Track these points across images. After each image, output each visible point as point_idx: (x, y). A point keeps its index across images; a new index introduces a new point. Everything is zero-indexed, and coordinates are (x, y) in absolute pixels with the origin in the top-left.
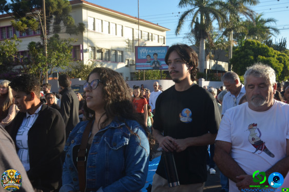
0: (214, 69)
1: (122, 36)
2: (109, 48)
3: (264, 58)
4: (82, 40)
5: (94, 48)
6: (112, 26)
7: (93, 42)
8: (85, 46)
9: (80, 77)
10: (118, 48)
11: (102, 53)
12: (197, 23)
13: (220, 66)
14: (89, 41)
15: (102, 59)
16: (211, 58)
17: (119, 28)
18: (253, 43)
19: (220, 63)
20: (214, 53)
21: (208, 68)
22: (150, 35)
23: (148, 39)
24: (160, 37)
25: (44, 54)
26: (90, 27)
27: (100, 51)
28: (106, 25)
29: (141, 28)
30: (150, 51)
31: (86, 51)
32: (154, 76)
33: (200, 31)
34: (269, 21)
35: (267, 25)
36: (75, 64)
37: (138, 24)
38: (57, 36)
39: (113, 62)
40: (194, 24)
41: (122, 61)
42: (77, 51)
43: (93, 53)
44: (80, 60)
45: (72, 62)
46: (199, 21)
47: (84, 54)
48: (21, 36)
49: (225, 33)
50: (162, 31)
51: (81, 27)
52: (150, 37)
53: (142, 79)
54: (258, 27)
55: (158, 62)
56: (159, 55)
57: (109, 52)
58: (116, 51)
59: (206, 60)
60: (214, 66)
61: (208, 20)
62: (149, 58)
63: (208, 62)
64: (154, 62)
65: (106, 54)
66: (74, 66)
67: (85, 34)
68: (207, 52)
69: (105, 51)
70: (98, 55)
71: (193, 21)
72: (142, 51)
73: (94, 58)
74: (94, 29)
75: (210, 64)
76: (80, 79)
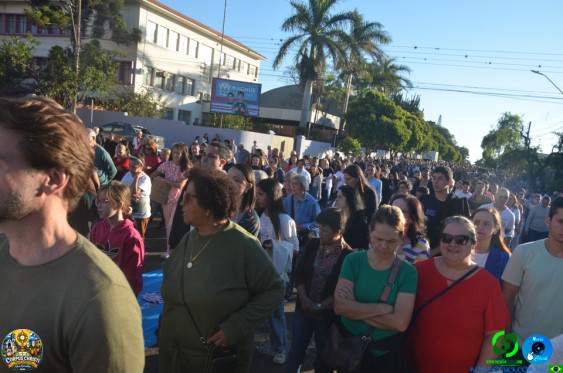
0: (321, 124)
1: (196, 57)
2: (175, 72)
3: (389, 120)
4: (134, 54)
5: (153, 69)
6: (183, 41)
7: (152, 59)
8: (139, 65)
9: (126, 110)
10: (188, 74)
11: (164, 78)
12: (305, 56)
13: (329, 120)
14: (144, 58)
15: (162, 86)
16: (318, 108)
17: (193, 45)
18: (378, 97)
19: (329, 116)
20: (323, 101)
21: (312, 121)
22: (237, 61)
23: (234, 67)
24: (251, 67)
25: (74, 69)
26: (149, 37)
27: (161, 74)
28: (173, 38)
29: (226, 50)
30: (234, 88)
31: (140, 72)
32: (236, 123)
33: (308, 68)
34: (402, 68)
35: (399, 73)
36: (121, 89)
37: (222, 43)
38: (96, 44)
39: (179, 94)
40: (301, 58)
41: (192, 95)
42: (126, 70)
43: (149, 76)
44: (129, 84)
45: (116, 87)
46: (309, 54)
47: (137, 76)
48: (39, 34)
49: (341, 76)
50: (256, 58)
51: (136, 35)
52: (237, 65)
53: (218, 126)
54: (386, 75)
55: (243, 105)
56: (246, 95)
57: (174, 77)
58: (185, 78)
59: (310, 110)
60: (321, 119)
61: (321, 54)
62: (231, 98)
63: (313, 114)
64: (238, 104)
65: (169, 80)
66: (119, 92)
67: (141, 47)
68: (314, 98)
69: (168, 77)
70: (158, 81)
71: (300, 52)
72: (222, 86)
73: (151, 85)
74: (155, 41)
75: (315, 116)
76: (126, 114)
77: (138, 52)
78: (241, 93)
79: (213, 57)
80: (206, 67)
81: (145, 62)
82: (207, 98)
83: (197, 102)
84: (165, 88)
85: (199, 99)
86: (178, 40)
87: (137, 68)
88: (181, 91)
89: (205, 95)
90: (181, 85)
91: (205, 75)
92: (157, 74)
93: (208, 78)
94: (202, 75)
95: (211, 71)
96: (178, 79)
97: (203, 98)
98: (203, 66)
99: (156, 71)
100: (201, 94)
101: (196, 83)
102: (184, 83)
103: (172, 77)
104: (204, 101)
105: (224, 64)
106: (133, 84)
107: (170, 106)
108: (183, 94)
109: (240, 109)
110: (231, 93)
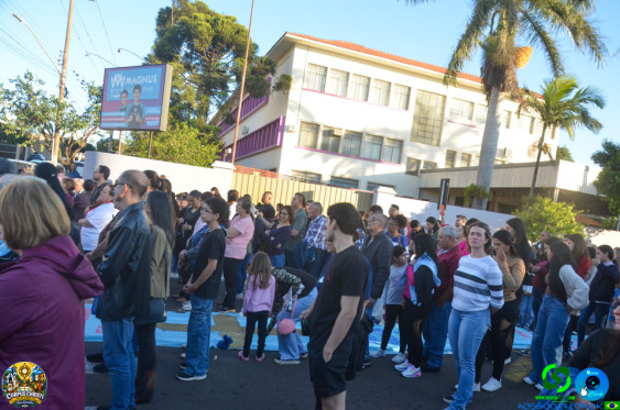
77: (290, 103)
78: (138, 87)
79: (443, 109)
80: (430, 122)
81: (302, 117)
82: (431, 168)
83: (409, 173)
84: (340, 151)
85: (414, 169)
86: (368, 86)
87: (287, 124)
88: (375, 156)
89: (427, 163)
90: (376, 148)
91: (428, 135)
92: (324, 132)
93: (435, 137)
94: (421, 133)
95: (441, 128)
96: (366, 139)
97: (422, 167)
98: (422, 121)
99: (322, 128)
100: (419, 162)
101: (406, 143)
102: (381, 145)
103: (357, 136)
104: (422, 171)
105: (471, 118)
106: (280, 146)
107: (347, 176)
108: (379, 161)
109: (134, 118)
110: (125, 91)
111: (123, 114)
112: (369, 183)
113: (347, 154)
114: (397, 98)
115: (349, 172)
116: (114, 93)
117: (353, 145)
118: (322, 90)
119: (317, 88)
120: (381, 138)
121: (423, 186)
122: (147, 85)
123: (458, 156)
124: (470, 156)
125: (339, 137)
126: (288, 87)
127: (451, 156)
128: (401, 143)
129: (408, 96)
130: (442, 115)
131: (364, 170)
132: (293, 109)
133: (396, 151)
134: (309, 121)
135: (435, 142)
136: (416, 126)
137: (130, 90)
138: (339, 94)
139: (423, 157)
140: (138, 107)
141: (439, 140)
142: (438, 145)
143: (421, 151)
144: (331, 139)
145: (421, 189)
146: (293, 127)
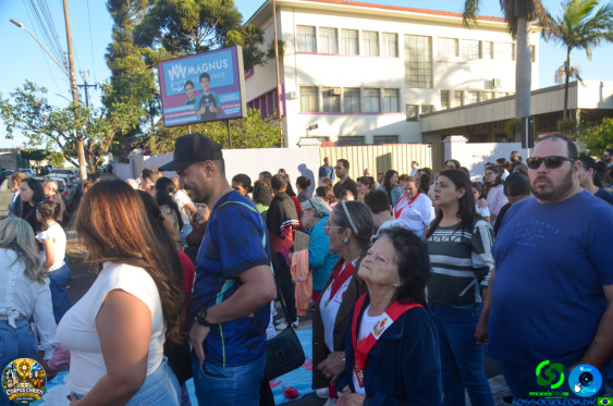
64: (203, 101)
77: (285, 70)
78: (205, 76)
79: (431, 49)
80: (421, 66)
81: (300, 81)
82: (429, 111)
83: (409, 120)
84: (343, 110)
85: (413, 115)
86: (357, 39)
87: (287, 91)
88: (375, 109)
89: (424, 107)
90: (375, 100)
91: (421, 78)
92: (324, 93)
93: (428, 80)
94: (414, 78)
95: (431, 70)
96: (365, 93)
97: (420, 112)
98: (413, 65)
99: (321, 90)
100: (416, 107)
101: (402, 91)
102: (379, 97)
103: (355, 92)
104: (422, 116)
105: (457, 55)
106: (285, 115)
107: (354, 134)
108: (380, 112)
109: (207, 108)
110: (189, 83)
111: (191, 107)
112: (375, 137)
113: (349, 112)
114: (386, 46)
115: (354, 130)
116: (176, 86)
117: (354, 102)
118: (314, 51)
119: (309, 49)
120: (378, 90)
121: (425, 130)
122: (217, 71)
123: (452, 95)
124: (462, 93)
125: (338, 96)
126: (281, 53)
127: (445, 96)
128: (397, 91)
129: (396, 43)
130: (431, 56)
131: (368, 125)
132: (290, 75)
133: (394, 100)
134: (308, 84)
135: (428, 85)
136: (409, 72)
137: (196, 80)
138: (331, 52)
139: (420, 102)
140: (210, 97)
141: (432, 82)
142: (432, 87)
143: (418, 96)
144: (332, 100)
145: (424, 134)
146: (294, 94)
